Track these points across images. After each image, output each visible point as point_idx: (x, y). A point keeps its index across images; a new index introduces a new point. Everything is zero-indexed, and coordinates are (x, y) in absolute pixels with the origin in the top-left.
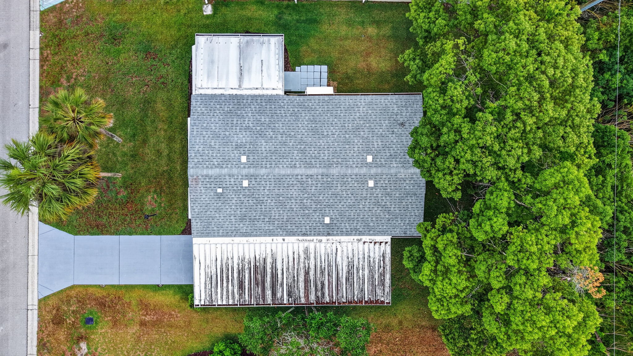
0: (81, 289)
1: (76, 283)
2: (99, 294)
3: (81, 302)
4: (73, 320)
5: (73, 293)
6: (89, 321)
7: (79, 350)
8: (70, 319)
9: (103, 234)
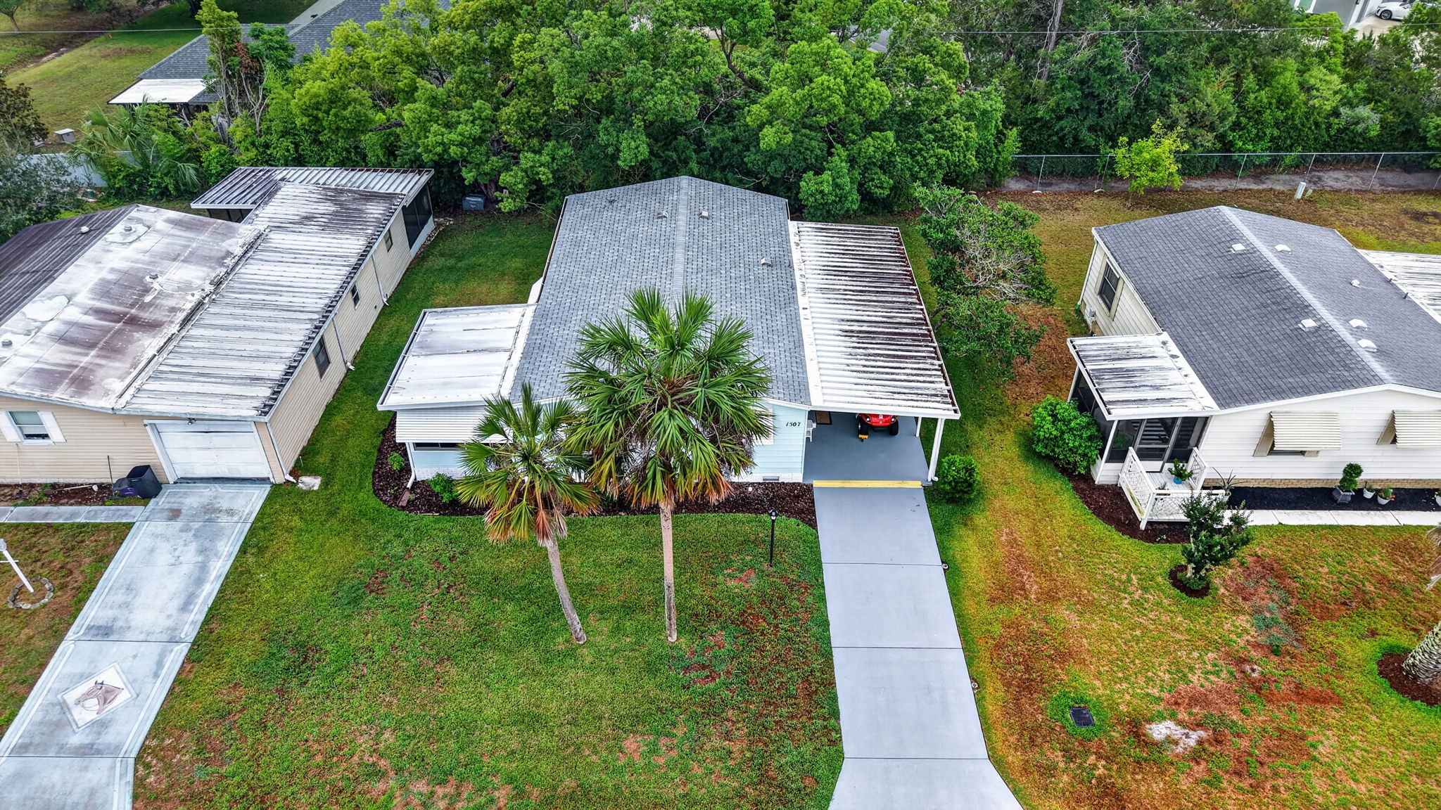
0: (997, 736)
1: (982, 751)
2: (996, 692)
3: (1031, 737)
4: (1093, 757)
5: (1014, 758)
6: (1081, 716)
7: (1176, 743)
8: (1095, 767)
9: (832, 684)
